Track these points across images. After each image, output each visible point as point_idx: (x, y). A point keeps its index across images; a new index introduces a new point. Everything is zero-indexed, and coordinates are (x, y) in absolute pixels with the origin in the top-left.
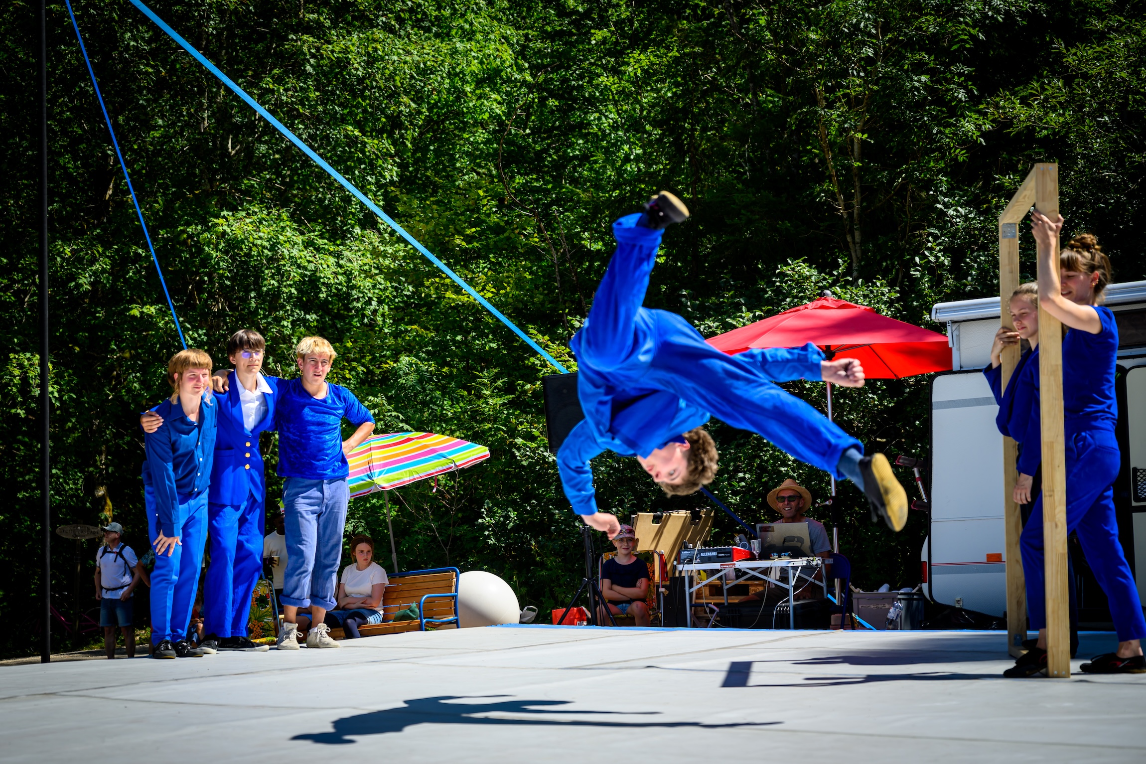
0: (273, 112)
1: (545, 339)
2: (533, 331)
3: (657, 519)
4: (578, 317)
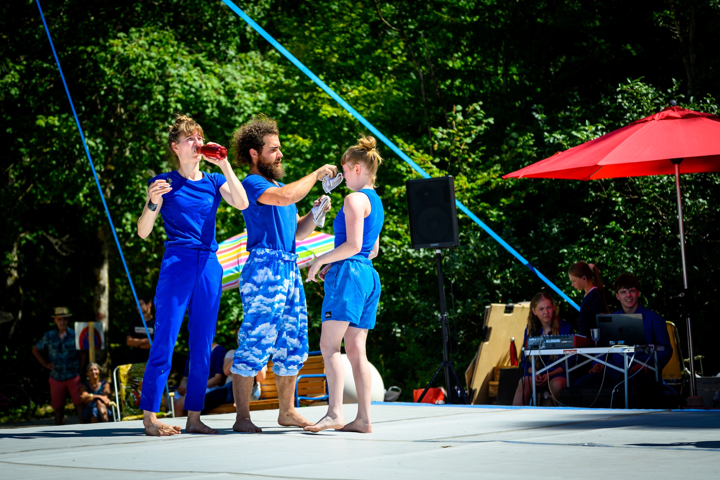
1: (411, 148)
2: (400, 141)
3: (509, 310)
4: (440, 129)
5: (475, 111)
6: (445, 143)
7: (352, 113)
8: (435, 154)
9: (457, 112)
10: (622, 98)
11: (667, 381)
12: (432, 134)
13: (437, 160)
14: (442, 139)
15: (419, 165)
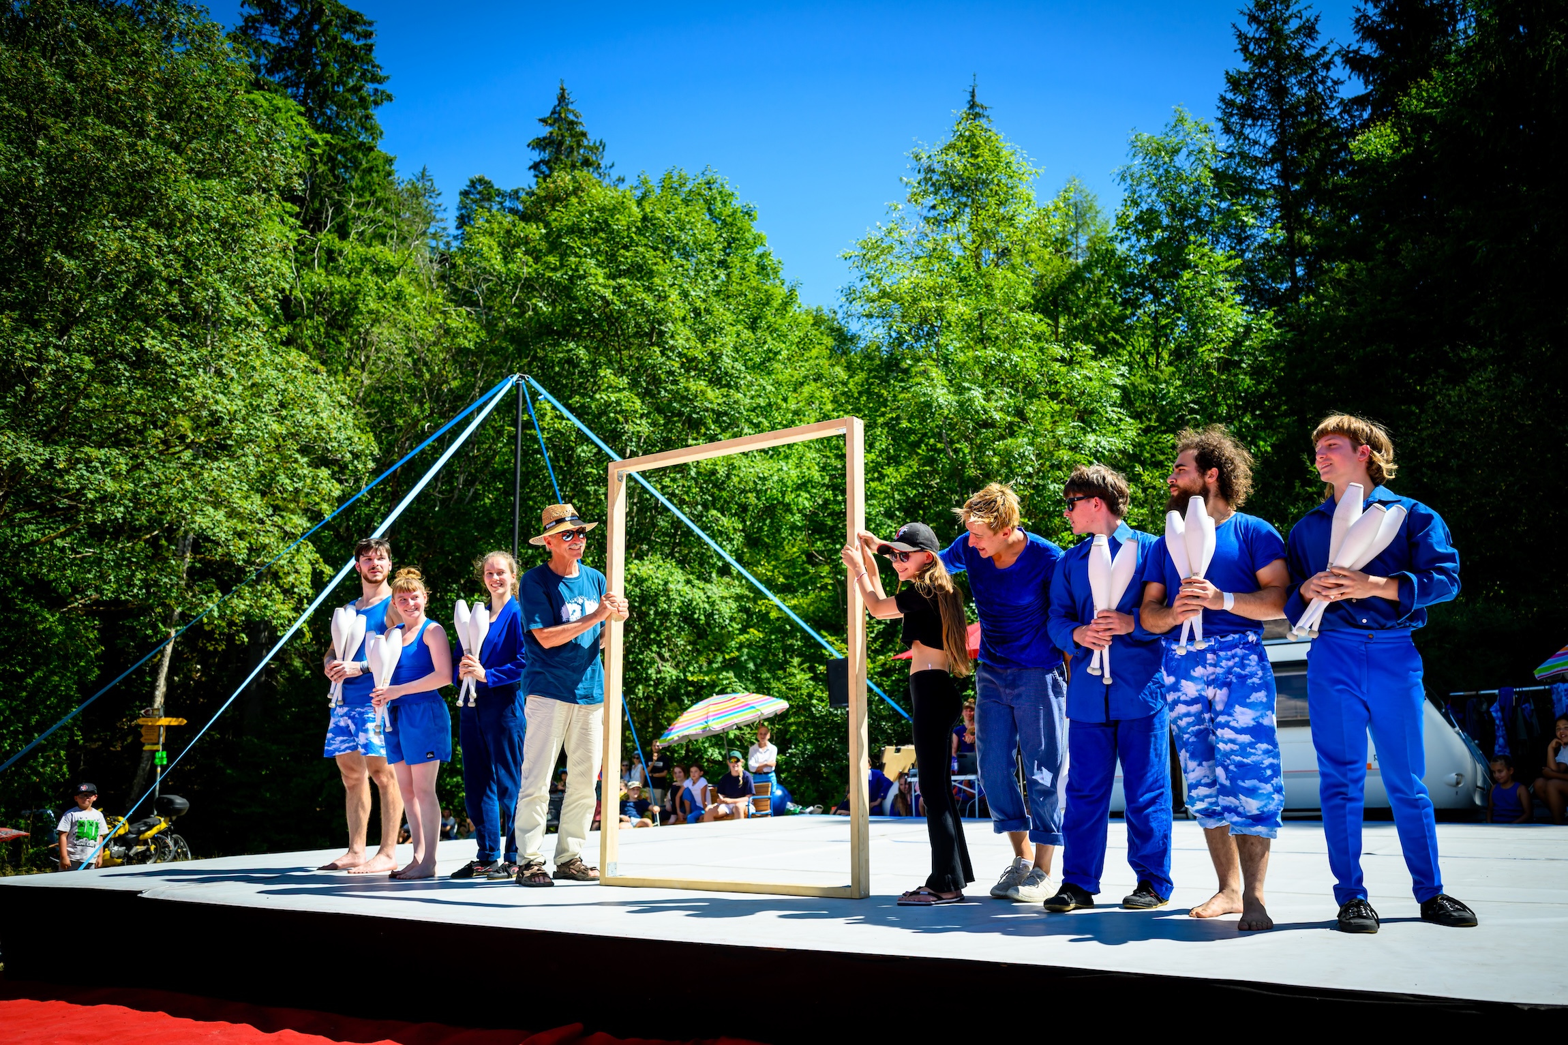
0: (669, 500)
2: (825, 633)
3: (898, 751)
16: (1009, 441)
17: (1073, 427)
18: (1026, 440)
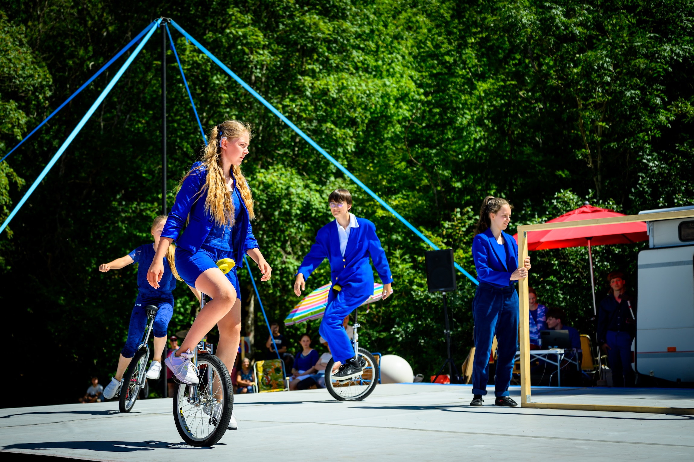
0: (289, 118)
1: (429, 233)
2: (423, 230)
4: (447, 222)
5: (468, 212)
6: (450, 231)
7: (394, 214)
8: (443, 237)
9: (457, 212)
10: (557, 202)
11: (585, 371)
12: (442, 225)
13: (445, 240)
14: (448, 228)
15: (434, 243)
16: (589, 53)
17: (650, 38)
18: (604, 52)
